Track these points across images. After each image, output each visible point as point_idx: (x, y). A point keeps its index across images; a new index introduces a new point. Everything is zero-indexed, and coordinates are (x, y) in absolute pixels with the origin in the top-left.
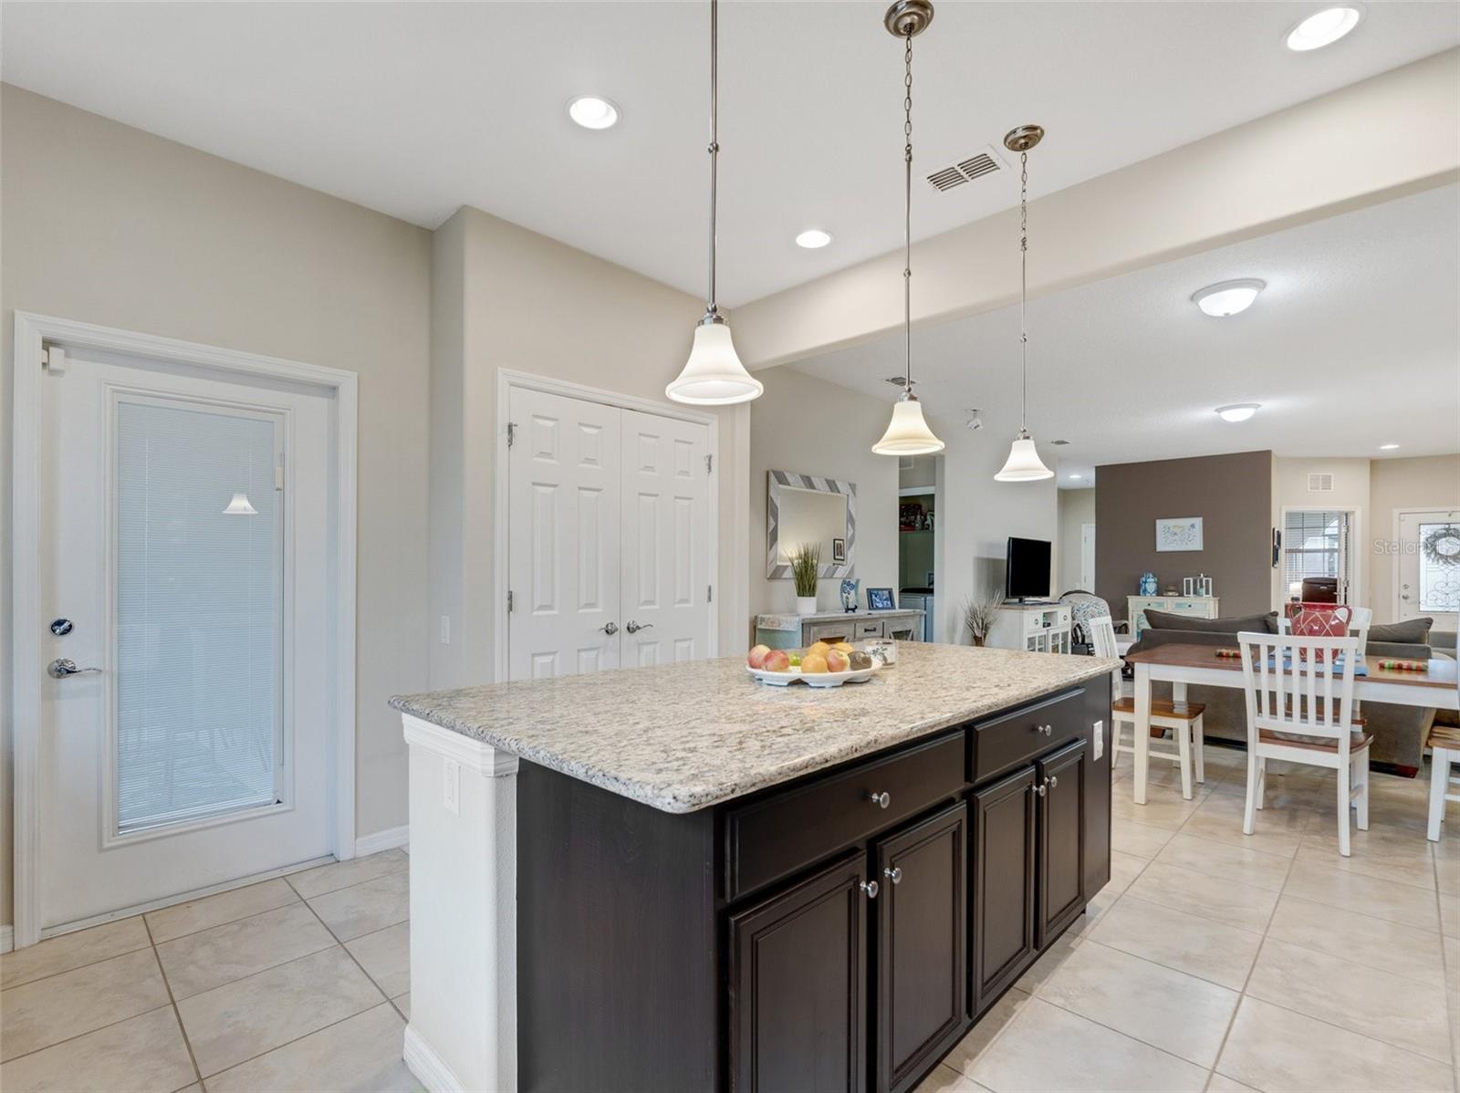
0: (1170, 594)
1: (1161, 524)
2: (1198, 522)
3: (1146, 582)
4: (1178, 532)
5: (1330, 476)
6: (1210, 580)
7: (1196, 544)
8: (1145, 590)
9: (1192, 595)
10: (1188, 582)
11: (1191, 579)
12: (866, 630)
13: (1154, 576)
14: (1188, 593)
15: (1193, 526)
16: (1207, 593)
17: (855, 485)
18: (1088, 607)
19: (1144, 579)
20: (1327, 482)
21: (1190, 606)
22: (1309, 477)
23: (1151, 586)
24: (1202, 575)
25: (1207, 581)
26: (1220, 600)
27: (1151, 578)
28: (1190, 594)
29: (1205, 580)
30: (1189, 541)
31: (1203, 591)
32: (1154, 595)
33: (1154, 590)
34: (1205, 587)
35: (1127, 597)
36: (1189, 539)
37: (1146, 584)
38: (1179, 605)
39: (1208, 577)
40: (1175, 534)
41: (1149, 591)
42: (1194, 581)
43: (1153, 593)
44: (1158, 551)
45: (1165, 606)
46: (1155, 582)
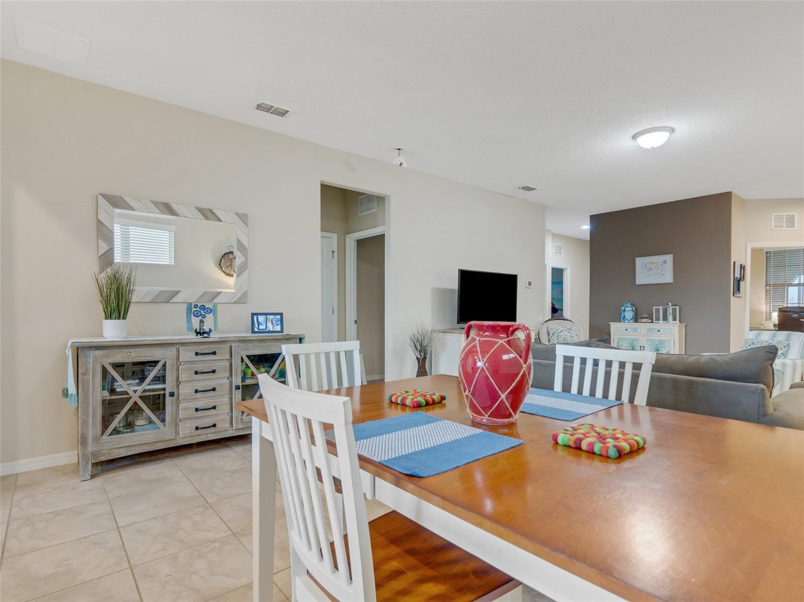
0: (644, 320)
1: (640, 262)
2: (669, 258)
3: (624, 311)
4: (653, 267)
5: (794, 215)
6: (678, 308)
7: (668, 277)
8: (624, 317)
9: (661, 321)
10: (658, 310)
11: (661, 308)
12: (197, 354)
13: (633, 305)
14: (658, 319)
15: (665, 262)
16: (674, 319)
17: (246, 216)
18: (561, 332)
19: (623, 308)
20: (791, 222)
21: (659, 331)
22: (773, 218)
23: (629, 314)
24: (670, 304)
25: (674, 310)
26: (686, 325)
27: (630, 307)
28: (659, 320)
29: (672, 308)
30: (662, 275)
31: (670, 317)
32: (631, 321)
33: (631, 318)
34: (672, 314)
35: (610, 323)
36: (662, 273)
37: (625, 312)
38: (649, 330)
39: (675, 305)
40: (651, 269)
41: (627, 318)
42: (663, 309)
43: (631, 320)
44: (636, 284)
45: (639, 331)
46: (632, 310)
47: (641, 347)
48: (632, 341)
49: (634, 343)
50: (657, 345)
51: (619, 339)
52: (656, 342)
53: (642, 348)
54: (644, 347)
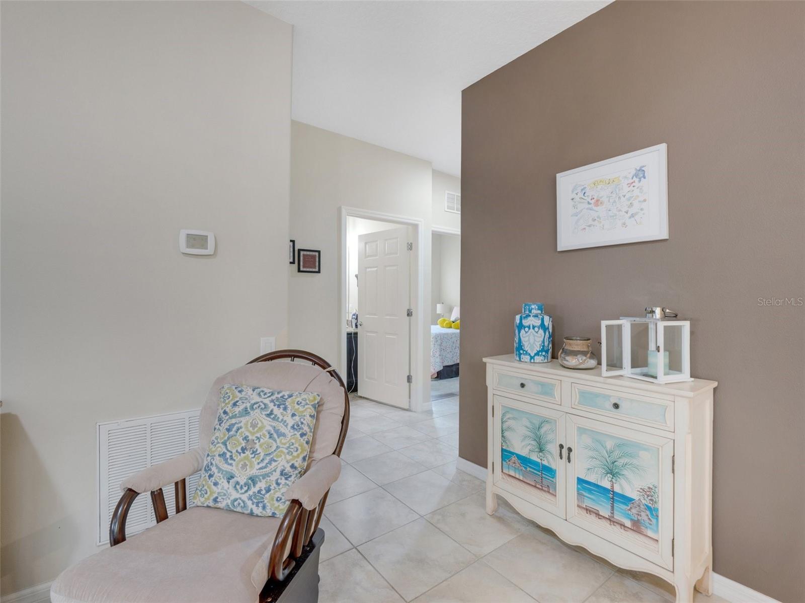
0: (572, 361)
1: (568, 184)
2: (655, 158)
3: (521, 326)
4: (604, 194)
6: (686, 326)
8: (520, 347)
9: (627, 371)
11: (626, 324)
13: (546, 310)
14: (616, 364)
15: (640, 173)
16: (674, 365)
19: (518, 317)
21: (616, 406)
23: (534, 335)
24: (658, 311)
25: (672, 336)
26: (715, 389)
27: (536, 316)
28: (620, 367)
29: (665, 327)
30: (633, 216)
31: (659, 360)
32: (538, 359)
33: (538, 348)
34: (665, 350)
35: (484, 360)
36: (631, 211)
37: (523, 332)
38: (588, 398)
39: (675, 317)
40: (598, 202)
41: (527, 347)
42: (633, 326)
43: (537, 354)
44: (559, 249)
45: (557, 394)
46: (542, 326)
47: (561, 446)
48: (537, 423)
49: (543, 430)
50: (610, 453)
51: (507, 410)
52: (609, 444)
53: (565, 452)
54: (570, 450)
